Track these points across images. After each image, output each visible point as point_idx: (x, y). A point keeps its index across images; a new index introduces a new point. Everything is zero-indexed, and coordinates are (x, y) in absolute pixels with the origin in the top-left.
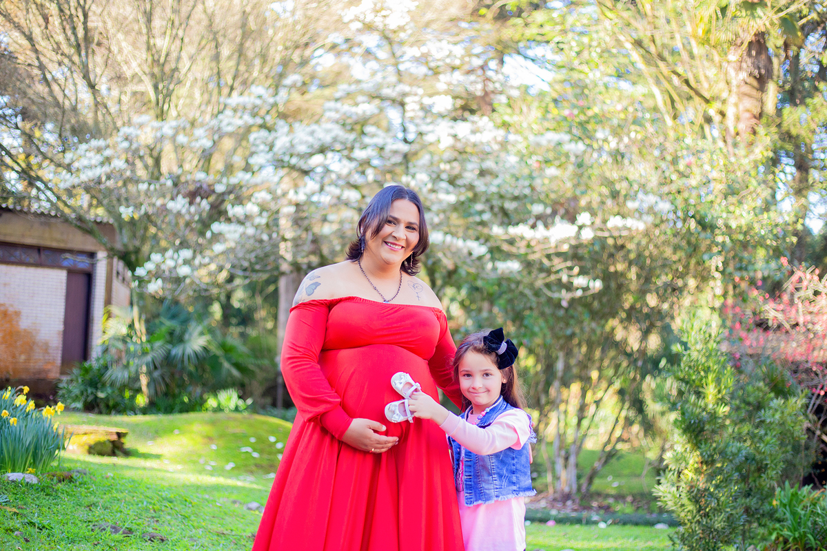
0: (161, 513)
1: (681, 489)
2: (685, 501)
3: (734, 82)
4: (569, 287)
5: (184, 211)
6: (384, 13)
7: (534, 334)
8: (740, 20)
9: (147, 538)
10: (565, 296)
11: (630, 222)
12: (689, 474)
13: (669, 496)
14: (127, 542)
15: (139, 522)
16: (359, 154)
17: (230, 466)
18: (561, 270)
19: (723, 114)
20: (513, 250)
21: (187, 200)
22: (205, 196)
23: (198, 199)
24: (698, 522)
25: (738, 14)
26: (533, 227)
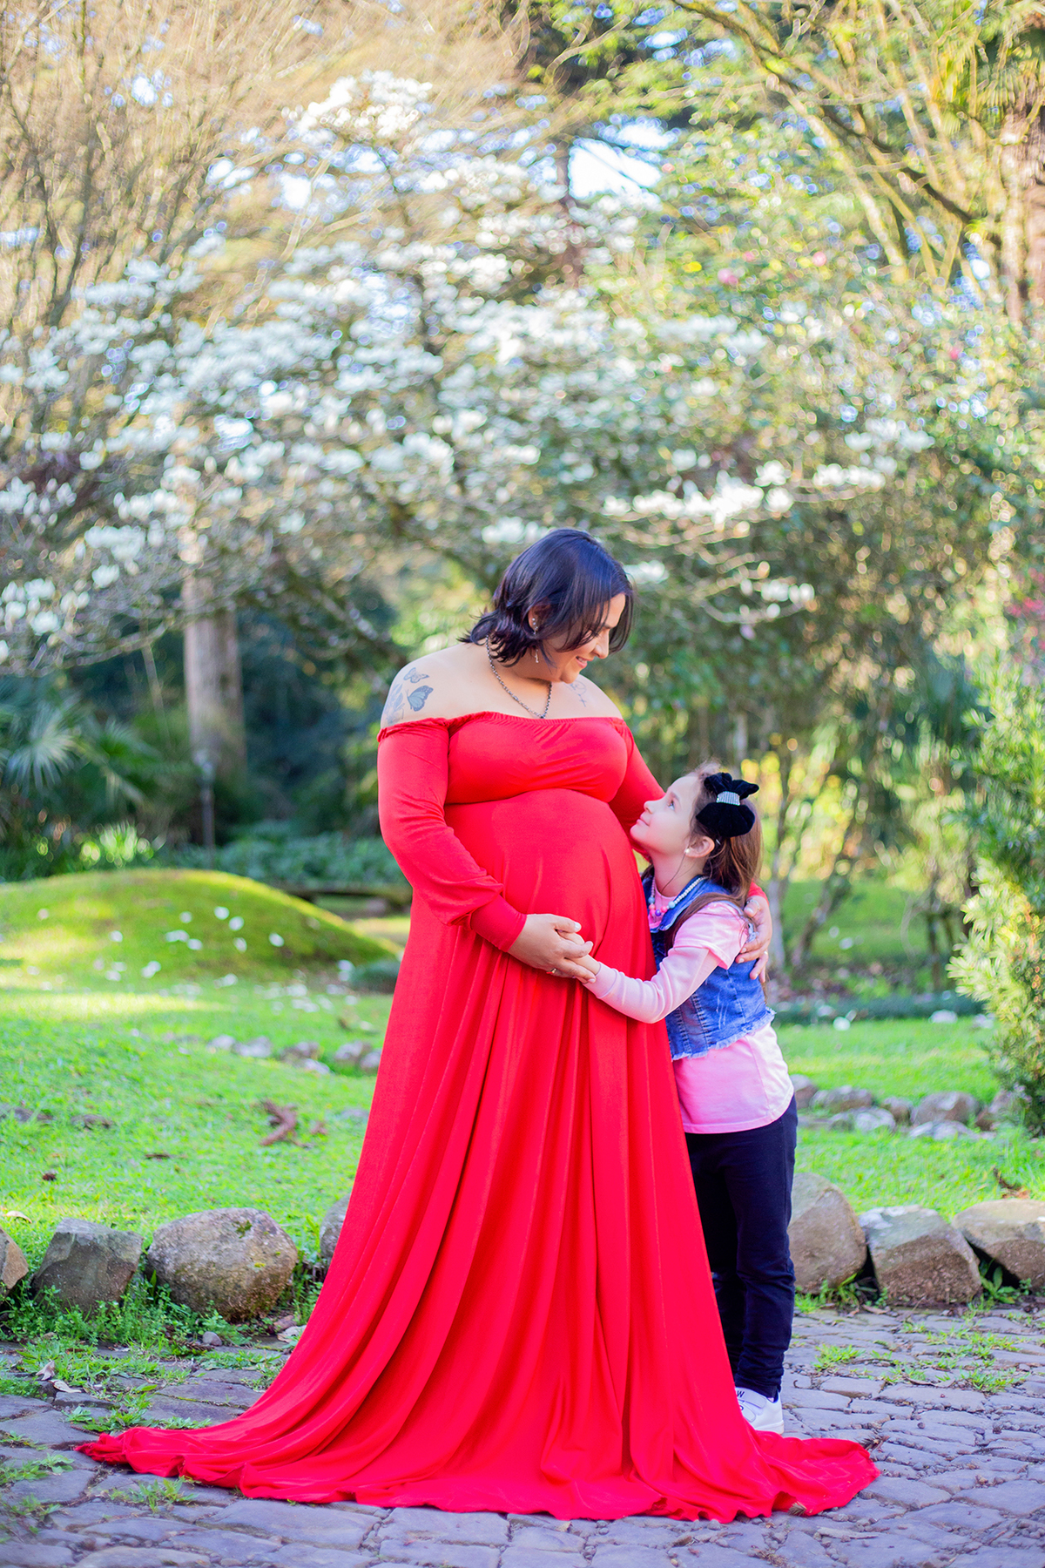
0: (92, 1077)
1: (997, 962)
2: (1007, 981)
3: (1014, 180)
4: (755, 601)
5: (28, 510)
6: (372, 110)
7: (691, 689)
8: (1022, 66)
9: (80, 1124)
10: (747, 617)
11: (856, 475)
12: (1010, 936)
13: (977, 976)
14: (47, 1135)
15: (59, 1097)
16: (352, 382)
17: (151, 969)
18: (736, 570)
19: (996, 241)
20: (647, 540)
21: (31, 486)
22: (65, 478)
23: (51, 485)
24: (1033, 1017)
25: (1018, 52)
26: (680, 494)
